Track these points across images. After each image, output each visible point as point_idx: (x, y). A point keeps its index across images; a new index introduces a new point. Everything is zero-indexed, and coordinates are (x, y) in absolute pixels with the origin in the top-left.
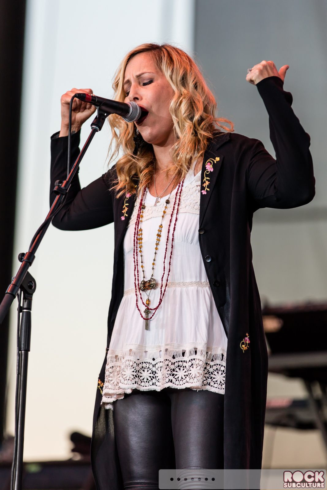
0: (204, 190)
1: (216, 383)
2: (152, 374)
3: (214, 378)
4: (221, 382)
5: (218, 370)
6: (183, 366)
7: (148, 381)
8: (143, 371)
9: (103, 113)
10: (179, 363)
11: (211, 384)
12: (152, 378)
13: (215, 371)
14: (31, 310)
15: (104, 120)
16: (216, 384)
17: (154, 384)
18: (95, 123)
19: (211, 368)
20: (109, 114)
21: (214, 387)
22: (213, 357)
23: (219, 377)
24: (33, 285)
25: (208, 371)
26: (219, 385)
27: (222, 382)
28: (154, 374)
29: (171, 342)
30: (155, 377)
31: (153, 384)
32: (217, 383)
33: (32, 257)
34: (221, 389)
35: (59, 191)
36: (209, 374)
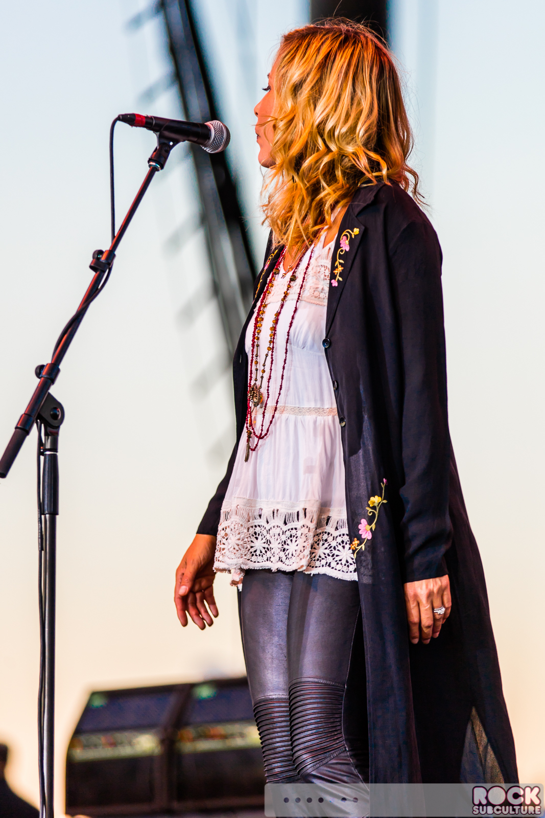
0: (335, 279)
1: (340, 562)
2: (267, 543)
3: (337, 556)
4: (347, 562)
5: (345, 543)
6: (297, 535)
7: (261, 554)
8: (255, 539)
9: (166, 141)
10: (292, 531)
11: (332, 565)
12: (266, 549)
13: (340, 544)
14: (57, 452)
15: (168, 152)
16: (339, 565)
17: (269, 559)
18: (153, 158)
19: (333, 540)
20: (176, 142)
21: (336, 569)
22: (337, 523)
23: (345, 554)
24: (60, 414)
25: (330, 545)
26: (344, 567)
27: (349, 561)
28: (269, 545)
29: (282, 499)
30: (269, 548)
31: (267, 560)
32: (341, 564)
33: (56, 371)
34: (347, 572)
35: (97, 267)
36: (330, 549)
